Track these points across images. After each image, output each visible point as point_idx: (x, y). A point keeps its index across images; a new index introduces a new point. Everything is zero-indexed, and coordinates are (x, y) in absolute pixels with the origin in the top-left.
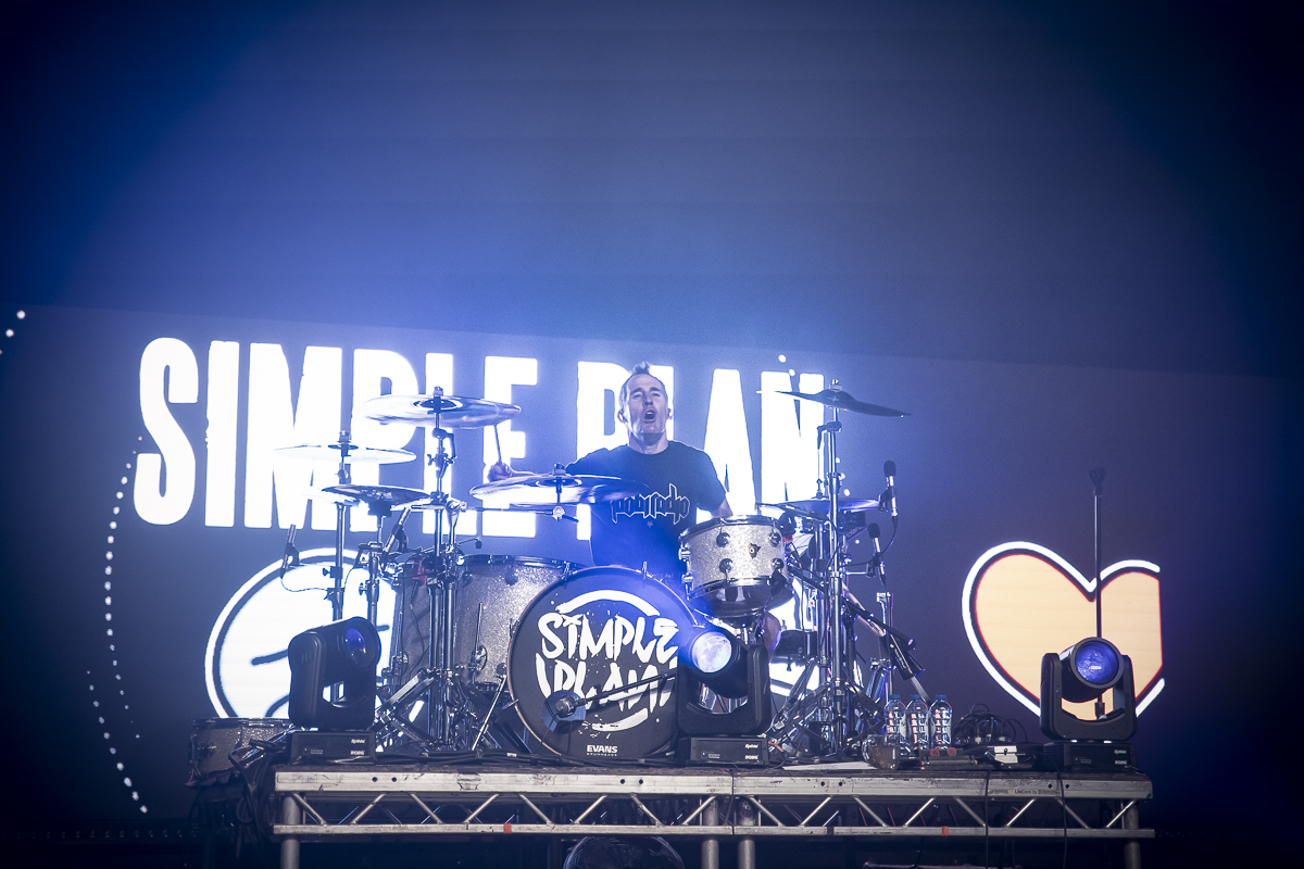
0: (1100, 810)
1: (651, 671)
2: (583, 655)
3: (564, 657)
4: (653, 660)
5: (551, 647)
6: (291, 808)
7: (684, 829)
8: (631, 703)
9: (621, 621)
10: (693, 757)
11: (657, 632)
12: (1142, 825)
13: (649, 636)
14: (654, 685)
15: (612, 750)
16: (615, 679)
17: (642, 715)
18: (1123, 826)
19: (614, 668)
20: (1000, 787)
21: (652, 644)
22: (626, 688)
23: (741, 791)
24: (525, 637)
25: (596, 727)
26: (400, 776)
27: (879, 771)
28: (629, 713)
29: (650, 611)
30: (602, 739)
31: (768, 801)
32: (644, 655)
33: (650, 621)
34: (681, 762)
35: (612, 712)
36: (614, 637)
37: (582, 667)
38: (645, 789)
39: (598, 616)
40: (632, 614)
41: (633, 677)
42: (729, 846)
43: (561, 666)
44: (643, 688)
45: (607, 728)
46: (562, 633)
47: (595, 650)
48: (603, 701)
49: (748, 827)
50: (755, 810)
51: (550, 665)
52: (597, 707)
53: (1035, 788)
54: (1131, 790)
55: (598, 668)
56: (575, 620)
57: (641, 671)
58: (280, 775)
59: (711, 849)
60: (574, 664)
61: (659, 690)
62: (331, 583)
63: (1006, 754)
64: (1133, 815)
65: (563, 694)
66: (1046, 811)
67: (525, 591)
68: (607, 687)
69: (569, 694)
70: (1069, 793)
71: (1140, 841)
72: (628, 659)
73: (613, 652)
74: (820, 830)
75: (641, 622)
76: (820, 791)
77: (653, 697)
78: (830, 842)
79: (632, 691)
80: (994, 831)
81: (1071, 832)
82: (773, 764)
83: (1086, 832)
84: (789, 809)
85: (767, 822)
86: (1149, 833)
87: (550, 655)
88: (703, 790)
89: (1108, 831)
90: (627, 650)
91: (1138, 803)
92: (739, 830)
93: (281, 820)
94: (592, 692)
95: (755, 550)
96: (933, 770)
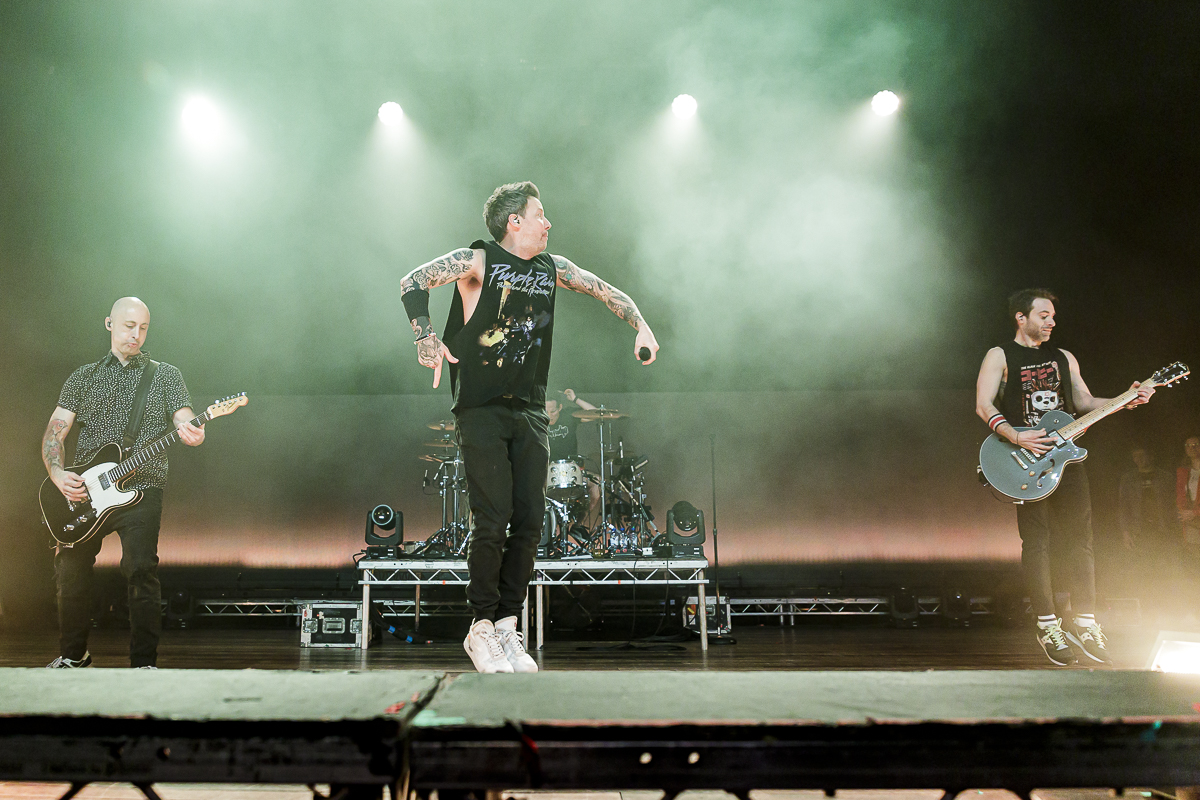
0: (685, 573)
6: (366, 575)
12: (705, 578)
18: (695, 579)
20: (642, 564)
26: (404, 563)
27: (595, 558)
31: (548, 572)
49: (539, 582)
50: (542, 575)
53: (659, 565)
54: (704, 564)
58: (361, 562)
63: (648, 551)
64: (701, 574)
66: (662, 574)
70: (673, 566)
71: (705, 585)
74: (568, 583)
76: (568, 567)
78: (571, 586)
80: (638, 582)
81: (671, 582)
83: (680, 581)
84: (555, 575)
85: (547, 579)
86: (707, 581)
89: (689, 581)
91: (703, 569)
93: (362, 579)
96: (617, 559)
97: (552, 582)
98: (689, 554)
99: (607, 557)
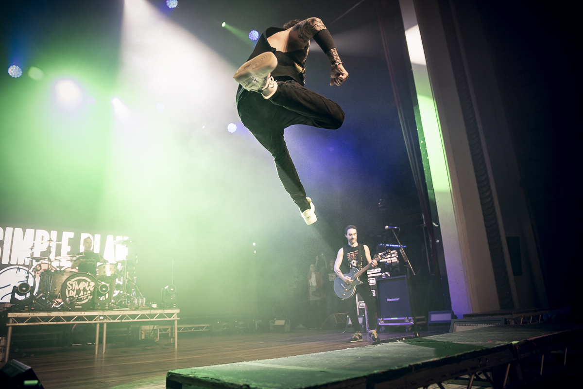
0: (170, 315)
1: (89, 292)
2: (76, 289)
3: (72, 290)
4: (89, 290)
5: (69, 288)
6: (11, 320)
7: (93, 322)
8: (85, 298)
9: (84, 283)
10: (96, 308)
11: (90, 284)
12: (178, 317)
13: (89, 285)
14: (89, 294)
15: (81, 307)
16: (82, 293)
17: (87, 300)
18: (175, 318)
19: (82, 292)
20: (153, 312)
21: (89, 287)
22: (84, 295)
23: (104, 314)
24: (64, 286)
25: (77, 303)
26: (35, 313)
27: (131, 310)
28: (84, 300)
29: (89, 280)
30: (78, 305)
31: (110, 316)
32: (88, 289)
33: (89, 283)
34: (93, 309)
35: (81, 300)
36: (82, 285)
37: (75, 291)
38: (85, 314)
39: (79, 282)
40: (86, 281)
41: (85, 293)
42: (102, 325)
43: (71, 291)
44: (87, 295)
45: (80, 303)
46: (72, 285)
47: (78, 288)
48: (79, 298)
49: (106, 321)
50: (107, 318)
51: (69, 291)
52: (78, 299)
53: (159, 312)
54: (177, 311)
55: (78, 291)
56: (74, 282)
57: (87, 291)
58: (9, 314)
59: (98, 325)
60: (74, 291)
61: (90, 296)
62: (27, 275)
63: (154, 306)
64: (176, 316)
65: (71, 296)
66: (161, 316)
67: (65, 277)
68: (80, 295)
69: (72, 297)
70: (165, 312)
71: (178, 320)
72: (84, 290)
73: (82, 289)
74: (119, 321)
75: (88, 283)
76: (119, 314)
77: (89, 297)
78: (121, 323)
79: (85, 296)
80: (152, 320)
81: (166, 319)
82: (111, 309)
83: (168, 319)
84: (114, 317)
85: (109, 320)
86: (179, 318)
87: (69, 289)
88: (97, 314)
89: (172, 319)
90: (84, 288)
91: (177, 313)
92: (104, 322)
93: (9, 323)
94: (77, 296)
95: (111, 269)
96: (141, 310)
97: (112, 321)
98: (171, 307)
99: (136, 309)
